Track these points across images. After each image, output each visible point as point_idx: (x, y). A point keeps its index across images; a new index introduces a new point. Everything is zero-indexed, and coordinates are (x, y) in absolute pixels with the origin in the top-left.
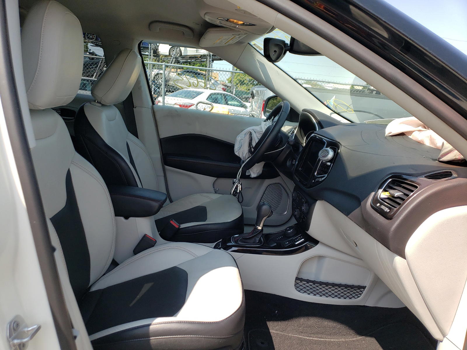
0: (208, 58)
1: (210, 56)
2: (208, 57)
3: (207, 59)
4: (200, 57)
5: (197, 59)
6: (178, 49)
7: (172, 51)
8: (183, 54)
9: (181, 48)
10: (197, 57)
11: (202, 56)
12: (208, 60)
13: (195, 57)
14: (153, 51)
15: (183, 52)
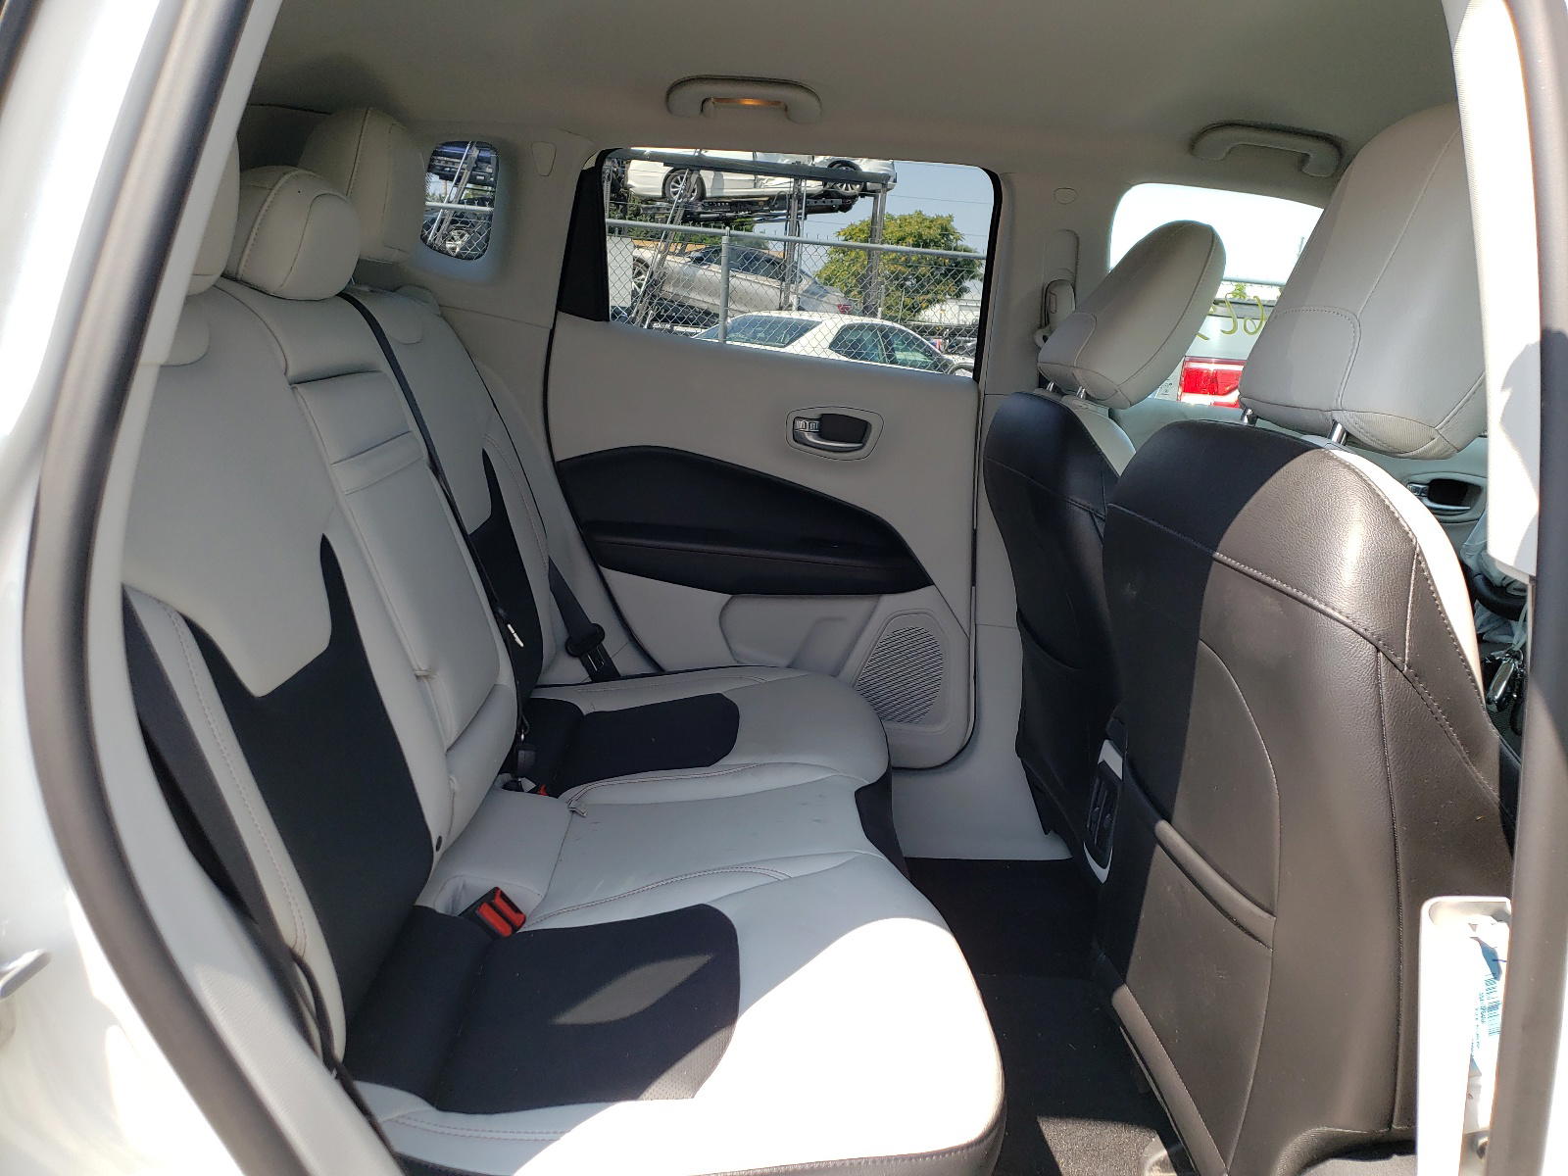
0: (794, 204)
1: (800, 201)
2: (792, 201)
3: (789, 208)
4: (767, 203)
5: (757, 208)
6: (694, 177)
7: (673, 183)
8: (708, 194)
9: (703, 173)
10: (757, 202)
11: (771, 198)
12: (791, 212)
13: (750, 203)
14: (609, 183)
15: (708, 185)
